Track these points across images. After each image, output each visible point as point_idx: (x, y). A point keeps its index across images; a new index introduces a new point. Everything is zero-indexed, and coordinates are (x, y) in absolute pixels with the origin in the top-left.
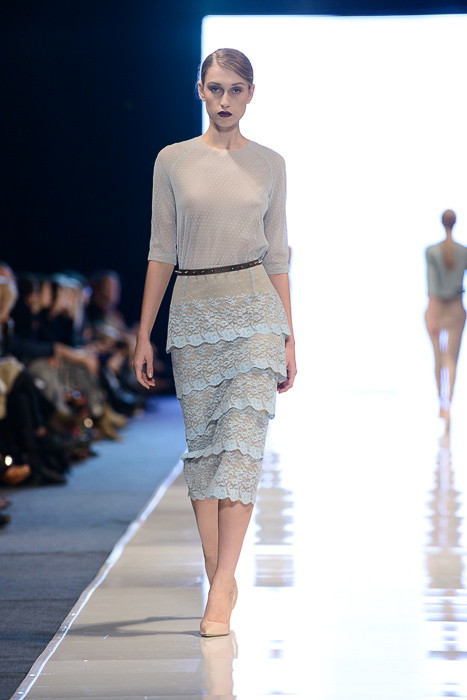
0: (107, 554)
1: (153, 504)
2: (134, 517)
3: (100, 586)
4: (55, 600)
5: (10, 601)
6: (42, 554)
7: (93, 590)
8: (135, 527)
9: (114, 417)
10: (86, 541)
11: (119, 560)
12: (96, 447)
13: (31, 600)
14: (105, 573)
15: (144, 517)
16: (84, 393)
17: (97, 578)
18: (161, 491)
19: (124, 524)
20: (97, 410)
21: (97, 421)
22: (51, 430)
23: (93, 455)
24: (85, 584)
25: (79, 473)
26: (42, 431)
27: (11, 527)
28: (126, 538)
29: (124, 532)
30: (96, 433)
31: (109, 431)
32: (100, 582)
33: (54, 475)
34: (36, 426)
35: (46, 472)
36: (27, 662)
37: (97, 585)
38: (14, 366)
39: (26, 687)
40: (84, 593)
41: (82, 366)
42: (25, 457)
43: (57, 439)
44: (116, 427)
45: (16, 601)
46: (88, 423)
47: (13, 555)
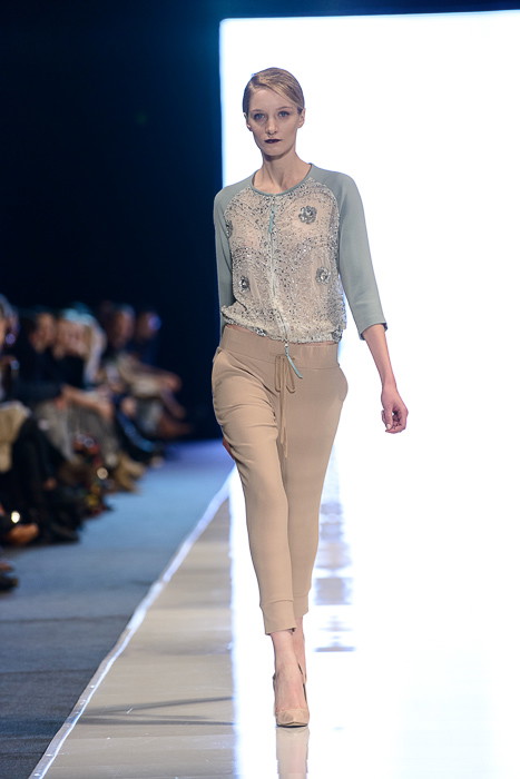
0: (128, 618)
1: (176, 563)
2: (156, 577)
3: (121, 655)
4: (72, 671)
5: (22, 673)
6: (56, 620)
7: (113, 660)
8: (157, 588)
9: (131, 467)
10: (104, 604)
11: (142, 625)
12: (111, 500)
13: (45, 672)
14: (125, 641)
15: (167, 577)
16: (96, 441)
17: (117, 646)
18: (186, 548)
19: (145, 585)
20: (111, 459)
21: (111, 471)
22: (60, 482)
23: (107, 509)
24: (105, 653)
25: (93, 529)
26: (51, 484)
27: (19, 591)
28: (149, 601)
29: (145, 593)
30: (111, 485)
31: (125, 481)
32: (120, 651)
33: (65, 532)
34: (44, 478)
35: (56, 528)
36: (42, 741)
37: (118, 654)
38: (19, 412)
39: (43, 769)
40: (104, 662)
41: (93, 411)
42: (33, 512)
43: (68, 493)
44: (134, 478)
45: (29, 673)
46: (102, 474)
47: (23, 621)
